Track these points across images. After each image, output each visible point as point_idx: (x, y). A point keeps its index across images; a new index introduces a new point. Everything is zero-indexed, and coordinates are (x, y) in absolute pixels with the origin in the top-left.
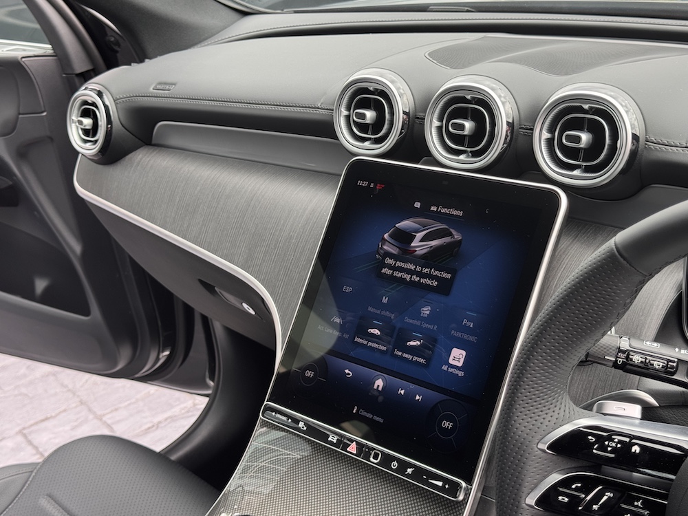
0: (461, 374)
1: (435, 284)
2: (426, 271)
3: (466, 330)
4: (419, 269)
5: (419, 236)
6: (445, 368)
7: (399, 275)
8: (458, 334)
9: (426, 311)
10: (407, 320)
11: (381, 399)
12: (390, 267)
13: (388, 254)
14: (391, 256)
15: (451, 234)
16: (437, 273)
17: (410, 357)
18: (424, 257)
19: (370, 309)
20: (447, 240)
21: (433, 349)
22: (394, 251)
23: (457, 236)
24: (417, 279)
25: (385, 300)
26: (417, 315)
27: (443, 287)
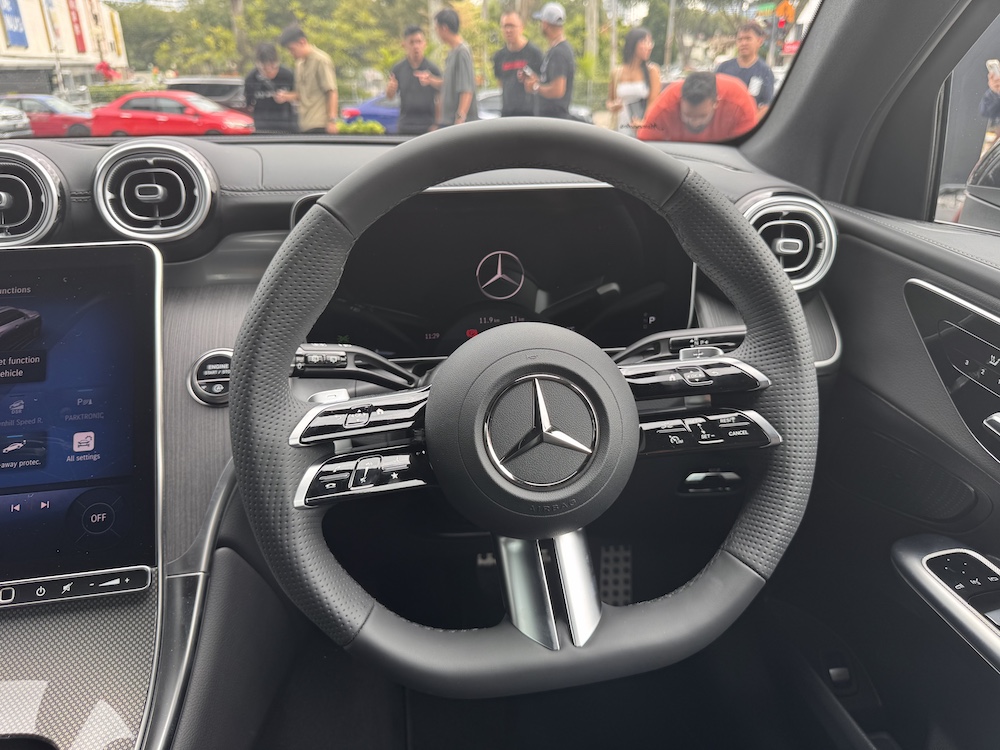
0: (95, 457)
1: (20, 373)
3: (83, 409)
6: (70, 459)
8: (76, 417)
9: (18, 406)
15: (22, 315)
16: (16, 361)
17: (14, 464)
20: (20, 321)
21: (45, 440)
26: (6, 415)
27: (35, 374)
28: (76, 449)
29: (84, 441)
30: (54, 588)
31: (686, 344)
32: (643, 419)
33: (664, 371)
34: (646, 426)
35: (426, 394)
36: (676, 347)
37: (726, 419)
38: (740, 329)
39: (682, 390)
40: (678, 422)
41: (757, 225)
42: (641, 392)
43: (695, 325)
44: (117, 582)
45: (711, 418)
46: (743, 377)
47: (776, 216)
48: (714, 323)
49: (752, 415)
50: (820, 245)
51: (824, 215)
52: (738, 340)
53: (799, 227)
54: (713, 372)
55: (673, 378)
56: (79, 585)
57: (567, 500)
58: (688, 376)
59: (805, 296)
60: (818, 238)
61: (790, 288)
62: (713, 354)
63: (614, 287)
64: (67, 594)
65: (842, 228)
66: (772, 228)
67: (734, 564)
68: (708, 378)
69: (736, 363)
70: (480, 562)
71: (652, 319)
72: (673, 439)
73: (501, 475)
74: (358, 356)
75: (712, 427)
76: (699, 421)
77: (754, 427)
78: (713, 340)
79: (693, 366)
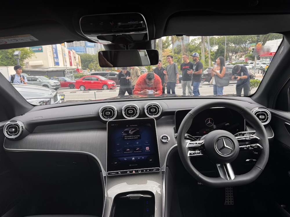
0: (149, 151)
1: (137, 138)
2: (134, 136)
3: (147, 143)
4: (133, 136)
5: (130, 131)
6: (146, 151)
7: (129, 138)
8: (146, 145)
9: (137, 143)
10: (134, 146)
11: (135, 161)
12: (126, 138)
13: (124, 136)
14: (126, 136)
16: (137, 136)
17: (138, 152)
18: (132, 134)
19: (125, 146)
20: (136, 130)
21: (142, 148)
22: (126, 135)
23: (138, 129)
24: (133, 138)
25: (128, 144)
26: (136, 144)
27: (139, 138)
28: (146, 149)
29: (147, 148)
30: (146, 170)
31: (245, 134)
32: (240, 145)
33: (242, 138)
34: (240, 147)
35: (204, 141)
36: (243, 135)
37: (253, 145)
38: (255, 131)
39: (246, 141)
40: (246, 146)
41: (255, 114)
42: (239, 141)
43: (246, 131)
44: (155, 170)
45: (251, 145)
46: (256, 139)
47: (259, 112)
48: (249, 131)
49: (258, 144)
50: (268, 117)
51: (268, 111)
52: (254, 133)
53: (264, 114)
54: (251, 138)
55: (244, 139)
56: (150, 170)
57: (229, 157)
58: (247, 138)
59: (265, 126)
60: (268, 115)
61: (262, 124)
62: (250, 135)
63: (228, 124)
64: (148, 171)
65: (272, 113)
66: (258, 114)
67: (257, 168)
68: (250, 139)
69: (255, 136)
70: (198, 183)
71: (238, 130)
72: (245, 148)
73: (219, 153)
74: (189, 136)
75: (251, 146)
76: (249, 146)
77: (258, 146)
78: (250, 133)
79: (247, 137)
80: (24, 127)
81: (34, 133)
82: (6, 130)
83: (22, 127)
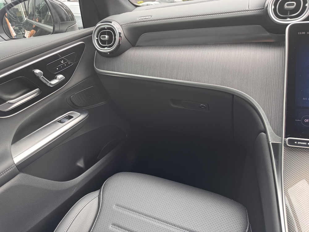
80: (122, 35)
81: (137, 46)
82: (97, 38)
83: (120, 33)
